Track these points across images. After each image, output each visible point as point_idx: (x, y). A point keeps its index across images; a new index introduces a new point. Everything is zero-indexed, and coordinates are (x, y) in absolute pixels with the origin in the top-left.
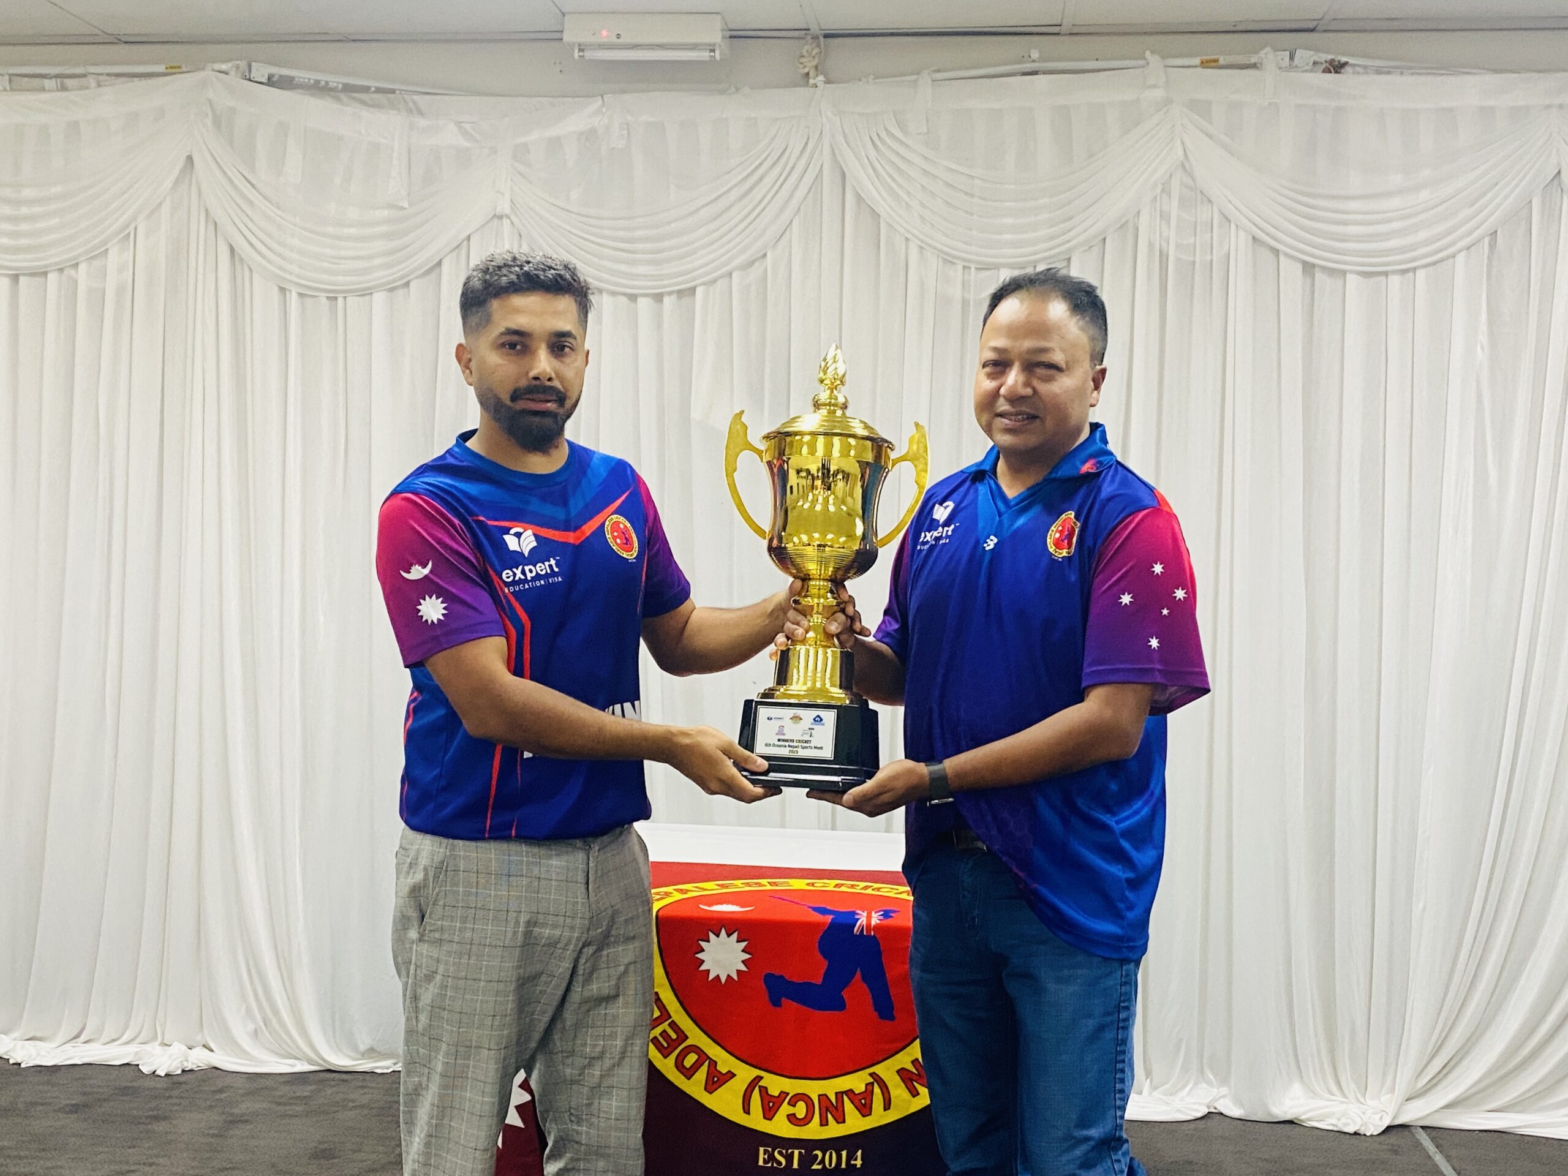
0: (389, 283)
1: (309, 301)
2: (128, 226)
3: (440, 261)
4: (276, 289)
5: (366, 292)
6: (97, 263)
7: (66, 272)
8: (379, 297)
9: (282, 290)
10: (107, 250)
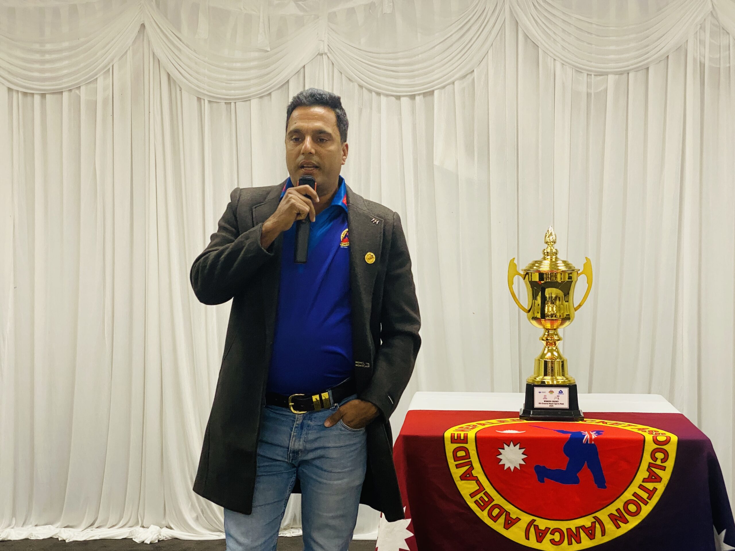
0: (259, 94)
1: (215, 105)
2: (109, 64)
3: (288, 81)
4: (196, 98)
5: (247, 100)
6: (92, 86)
7: (73, 91)
8: (254, 102)
9: (199, 99)
10: (97, 78)
